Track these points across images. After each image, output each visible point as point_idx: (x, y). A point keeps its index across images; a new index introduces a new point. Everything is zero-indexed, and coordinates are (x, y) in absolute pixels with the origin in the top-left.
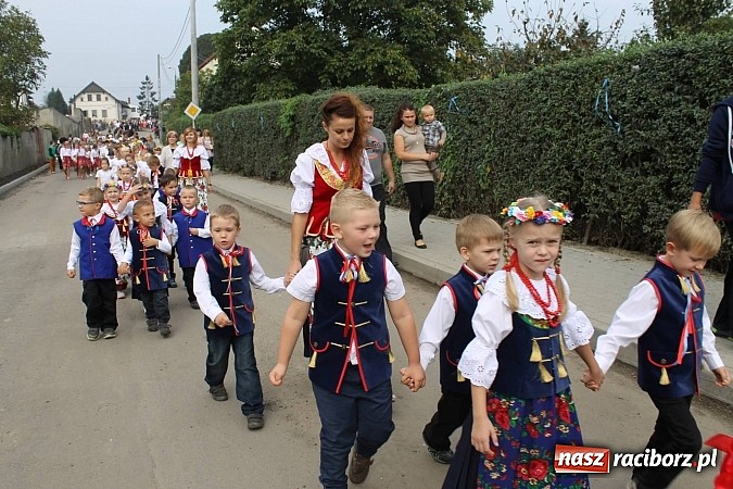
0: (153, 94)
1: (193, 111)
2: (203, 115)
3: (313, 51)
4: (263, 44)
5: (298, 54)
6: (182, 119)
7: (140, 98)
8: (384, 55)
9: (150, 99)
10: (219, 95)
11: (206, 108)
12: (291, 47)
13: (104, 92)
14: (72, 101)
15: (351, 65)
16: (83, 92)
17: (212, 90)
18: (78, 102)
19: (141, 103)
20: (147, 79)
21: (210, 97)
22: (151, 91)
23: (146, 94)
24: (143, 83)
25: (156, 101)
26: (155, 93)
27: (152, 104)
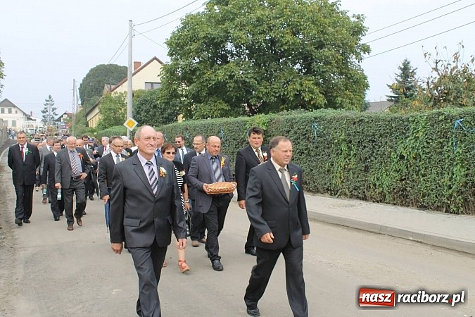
0: (54, 109)
3: (248, 81)
4: (204, 74)
5: (236, 82)
7: (43, 112)
8: (301, 85)
9: (52, 113)
12: (231, 77)
13: (15, 107)
15: (275, 92)
19: (44, 116)
20: (50, 98)
22: (53, 107)
23: (48, 109)
24: (47, 101)
25: (56, 115)
26: (56, 109)
27: (53, 117)
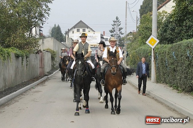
0: (120, 29)
1: (153, 42)
2: (159, 45)
6: (143, 47)
7: (111, 32)
9: (119, 32)
10: (173, 30)
11: (163, 40)
13: (88, 27)
14: (67, 33)
16: (74, 27)
17: (167, 26)
18: (71, 34)
19: (112, 36)
20: (117, 18)
21: (165, 31)
22: (119, 27)
23: (116, 29)
24: (114, 22)
25: (122, 34)
26: (122, 28)
27: (119, 36)
